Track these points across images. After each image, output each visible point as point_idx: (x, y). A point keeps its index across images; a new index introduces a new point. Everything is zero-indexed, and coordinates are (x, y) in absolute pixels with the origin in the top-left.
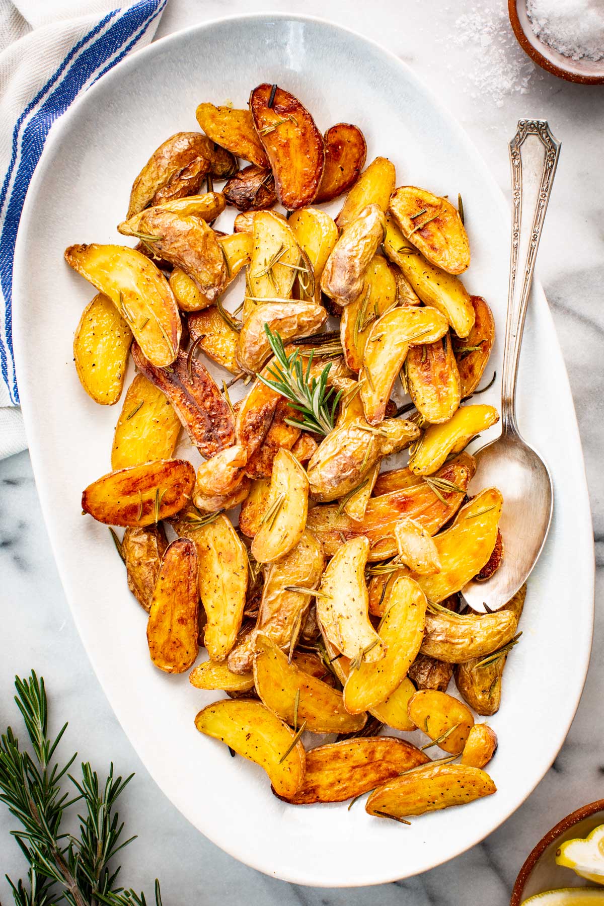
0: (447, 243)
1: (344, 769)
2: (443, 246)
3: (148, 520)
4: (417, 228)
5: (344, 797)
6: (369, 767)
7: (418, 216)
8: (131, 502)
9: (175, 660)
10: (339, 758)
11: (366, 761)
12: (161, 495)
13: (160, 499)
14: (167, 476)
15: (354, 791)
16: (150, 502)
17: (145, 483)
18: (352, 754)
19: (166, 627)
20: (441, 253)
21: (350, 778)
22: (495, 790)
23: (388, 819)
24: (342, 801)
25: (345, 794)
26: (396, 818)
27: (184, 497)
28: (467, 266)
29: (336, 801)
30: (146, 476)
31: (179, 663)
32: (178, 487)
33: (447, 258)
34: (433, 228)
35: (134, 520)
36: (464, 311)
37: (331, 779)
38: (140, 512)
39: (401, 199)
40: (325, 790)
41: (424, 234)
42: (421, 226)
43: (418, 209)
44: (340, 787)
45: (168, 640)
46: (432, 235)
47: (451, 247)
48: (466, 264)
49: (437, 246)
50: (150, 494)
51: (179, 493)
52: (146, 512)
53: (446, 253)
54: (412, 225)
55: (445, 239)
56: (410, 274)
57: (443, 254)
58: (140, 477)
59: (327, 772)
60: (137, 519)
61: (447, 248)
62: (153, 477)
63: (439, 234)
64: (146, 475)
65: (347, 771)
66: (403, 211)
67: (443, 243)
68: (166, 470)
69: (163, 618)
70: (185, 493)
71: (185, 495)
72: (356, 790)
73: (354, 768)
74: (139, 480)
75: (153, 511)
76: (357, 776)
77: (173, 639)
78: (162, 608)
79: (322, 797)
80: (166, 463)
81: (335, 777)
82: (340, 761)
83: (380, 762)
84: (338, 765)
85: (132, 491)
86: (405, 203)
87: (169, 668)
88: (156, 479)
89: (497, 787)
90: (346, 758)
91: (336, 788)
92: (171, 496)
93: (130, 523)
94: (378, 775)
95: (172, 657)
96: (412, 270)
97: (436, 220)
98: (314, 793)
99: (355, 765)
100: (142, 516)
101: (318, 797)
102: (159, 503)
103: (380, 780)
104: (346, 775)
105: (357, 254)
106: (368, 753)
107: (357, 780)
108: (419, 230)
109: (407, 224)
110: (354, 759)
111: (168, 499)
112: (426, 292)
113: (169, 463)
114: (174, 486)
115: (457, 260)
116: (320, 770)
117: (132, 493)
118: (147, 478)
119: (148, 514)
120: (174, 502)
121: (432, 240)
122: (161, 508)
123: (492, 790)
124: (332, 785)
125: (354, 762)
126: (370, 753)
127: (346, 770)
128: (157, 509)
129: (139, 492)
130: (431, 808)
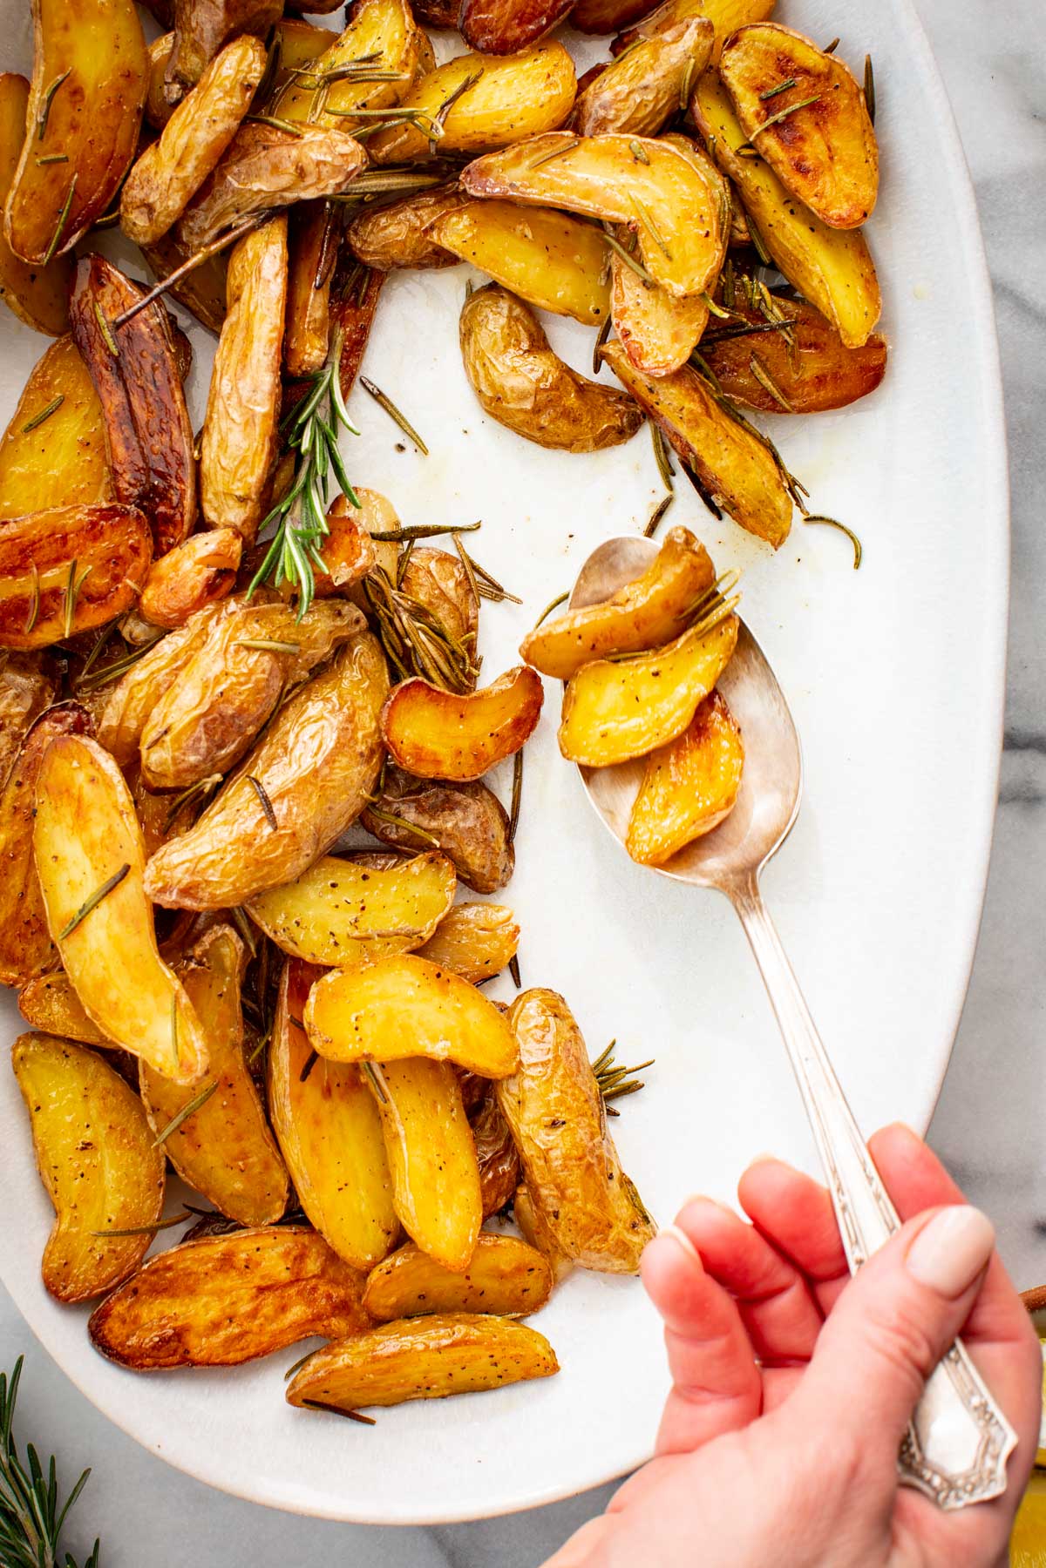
0: (831, 158)
1: (243, 1291)
2: (821, 163)
3: (49, 634)
4: (772, 119)
5: (239, 1356)
6: (293, 1291)
7: (777, 94)
8: (18, 591)
9: (23, 961)
10: (233, 1267)
11: (285, 1276)
12: (79, 577)
13: (78, 586)
14: (95, 539)
15: (261, 1343)
16: (55, 593)
17: (48, 552)
18: (258, 1259)
19: (13, 886)
20: (815, 180)
21: (253, 1314)
22: (555, 1368)
23: (331, 1415)
24: (236, 1364)
25: (242, 1349)
26: (348, 1411)
27: (126, 586)
28: (865, 215)
29: (223, 1364)
30: (49, 536)
31: (31, 968)
32: (116, 564)
33: (828, 191)
34: (805, 124)
35: (19, 631)
36: (860, 292)
37: (214, 1314)
38: (33, 616)
39: (746, 53)
40: (200, 1337)
41: (785, 133)
42: (780, 116)
43: (779, 77)
44: (234, 1330)
45: (16, 917)
46: (801, 138)
47: (838, 167)
48: (865, 208)
49: (808, 164)
50: (54, 576)
51: (116, 579)
52: (45, 615)
53: (825, 183)
54: (763, 112)
55: (829, 149)
56: (757, 203)
57: (820, 183)
58: (37, 537)
59: (205, 1299)
60: (27, 630)
61: (830, 169)
62: (64, 539)
63: (817, 137)
64: (48, 533)
65: (247, 1297)
66: (747, 79)
67: (824, 157)
68: (94, 524)
69: (10, 868)
70: (130, 578)
71: (128, 581)
72: (265, 1339)
73: (261, 1290)
74: (34, 543)
75: (61, 613)
76: (268, 1310)
77: (27, 917)
78: (11, 847)
79: (196, 1354)
80: (92, 512)
81: (223, 1310)
82: (234, 1273)
83: (314, 1281)
84: (228, 1284)
85: (19, 567)
86: (752, 63)
87: (13, 975)
88: (70, 544)
89: (562, 1361)
90: (247, 1267)
91: (222, 1334)
92: (101, 582)
93: (12, 637)
94: (309, 1311)
95: (18, 952)
96: (762, 194)
97: (813, 107)
98: (179, 1341)
99: (263, 1284)
100: (38, 623)
101: (187, 1351)
102: (74, 597)
103: (313, 1320)
104: (245, 1308)
105: (617, 118)
106: (291, 1257)
107: (266, 1318)
108: (776, 125)
109: (753, 109)
110: (260, 1272)
111: (93, 590)
112: (785, 243)
113: (101, 510)
114: (109, 561)
115: (848, 197)
116: (192, 1291)
117: (18, 571)
118: (51, 539)
119: (49, 619)
120: (105, 597)
121: (800, 150)
122: (78, 610)
123: (547, 1368)
124: (216, 1326)
125: (263, 1277)
126: (295, 1259)
127: (246, 1293)
128: (69, 608)
129: (35, 569)
130: (420, 1395)
